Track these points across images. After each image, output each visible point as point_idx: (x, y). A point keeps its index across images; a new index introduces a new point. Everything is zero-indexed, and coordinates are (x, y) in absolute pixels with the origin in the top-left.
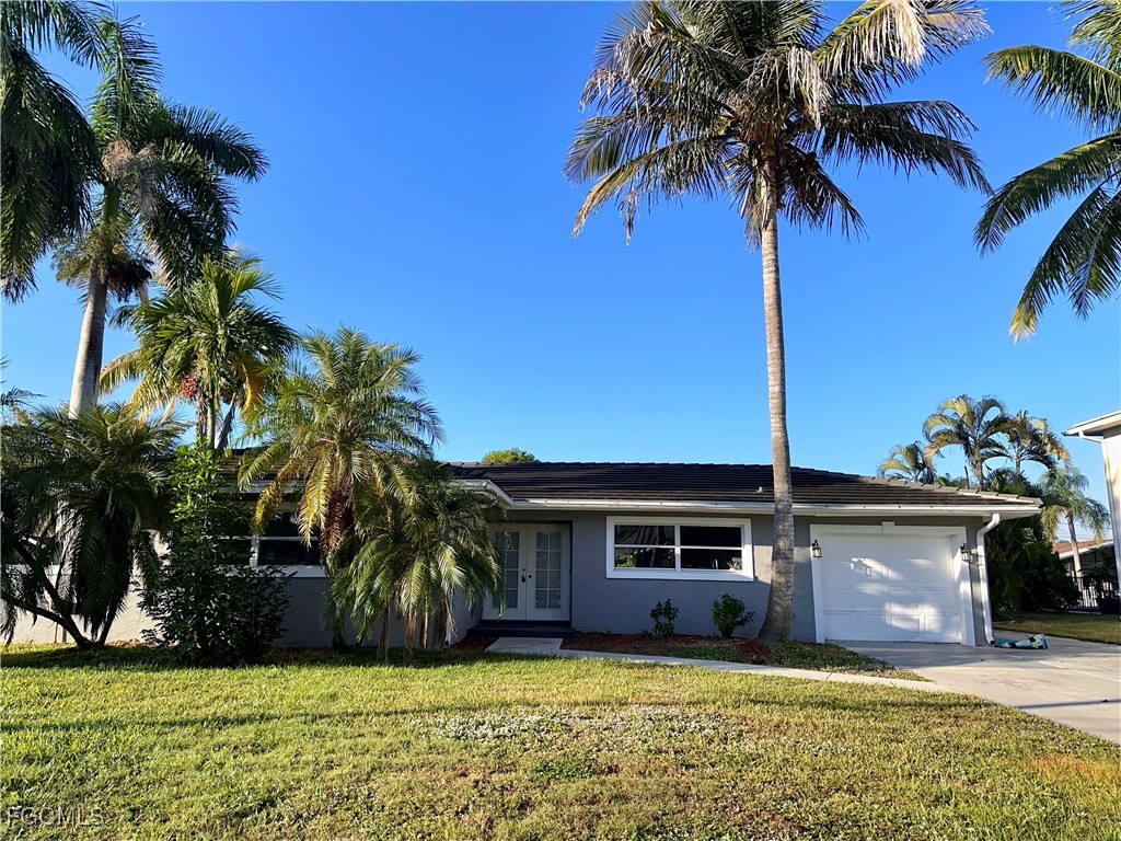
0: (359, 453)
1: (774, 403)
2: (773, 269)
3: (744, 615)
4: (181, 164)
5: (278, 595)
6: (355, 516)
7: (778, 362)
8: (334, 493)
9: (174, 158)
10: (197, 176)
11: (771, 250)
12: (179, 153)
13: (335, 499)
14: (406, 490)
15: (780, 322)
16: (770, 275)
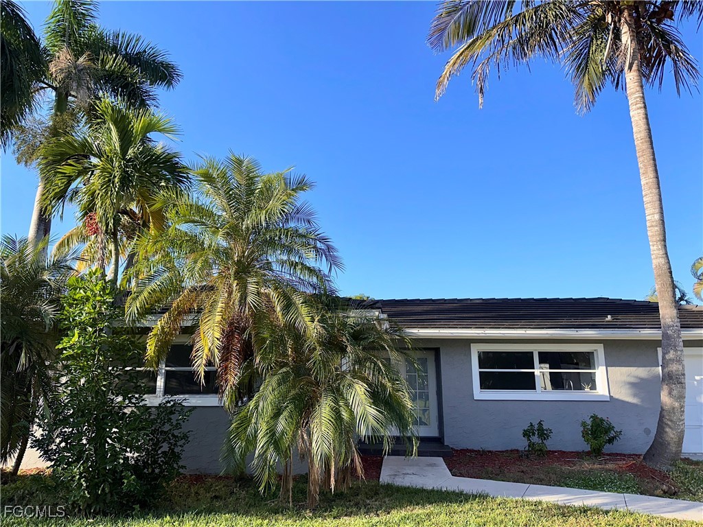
0: (255, 279)
1: (653, 232)
2: (643, 105)
3: (612, 434)
4: (113, 71)
5: (176, 433)
6: (255, 348)
7: (655, 191)
8: (231, 324)
9: (107, 67)
10: (126, 79)
11: (638, 88)
12: (112, 63)
13: (232, 331)
14: (307, 319)
15: (653, 154)
16: (639, 111)
